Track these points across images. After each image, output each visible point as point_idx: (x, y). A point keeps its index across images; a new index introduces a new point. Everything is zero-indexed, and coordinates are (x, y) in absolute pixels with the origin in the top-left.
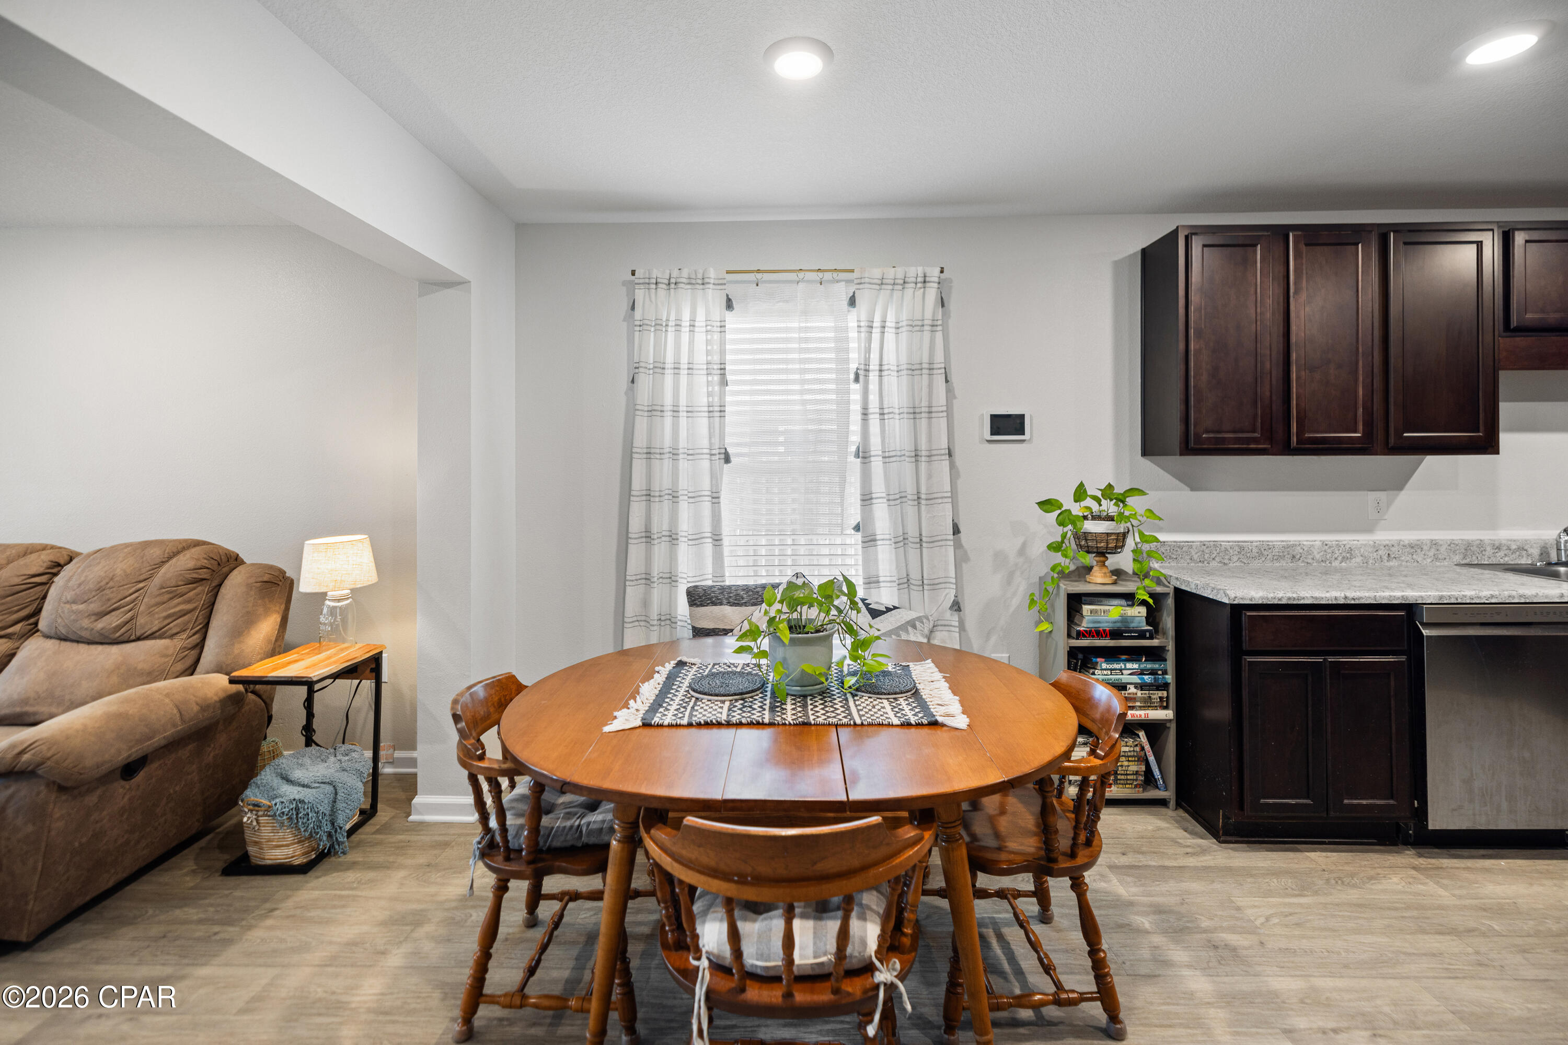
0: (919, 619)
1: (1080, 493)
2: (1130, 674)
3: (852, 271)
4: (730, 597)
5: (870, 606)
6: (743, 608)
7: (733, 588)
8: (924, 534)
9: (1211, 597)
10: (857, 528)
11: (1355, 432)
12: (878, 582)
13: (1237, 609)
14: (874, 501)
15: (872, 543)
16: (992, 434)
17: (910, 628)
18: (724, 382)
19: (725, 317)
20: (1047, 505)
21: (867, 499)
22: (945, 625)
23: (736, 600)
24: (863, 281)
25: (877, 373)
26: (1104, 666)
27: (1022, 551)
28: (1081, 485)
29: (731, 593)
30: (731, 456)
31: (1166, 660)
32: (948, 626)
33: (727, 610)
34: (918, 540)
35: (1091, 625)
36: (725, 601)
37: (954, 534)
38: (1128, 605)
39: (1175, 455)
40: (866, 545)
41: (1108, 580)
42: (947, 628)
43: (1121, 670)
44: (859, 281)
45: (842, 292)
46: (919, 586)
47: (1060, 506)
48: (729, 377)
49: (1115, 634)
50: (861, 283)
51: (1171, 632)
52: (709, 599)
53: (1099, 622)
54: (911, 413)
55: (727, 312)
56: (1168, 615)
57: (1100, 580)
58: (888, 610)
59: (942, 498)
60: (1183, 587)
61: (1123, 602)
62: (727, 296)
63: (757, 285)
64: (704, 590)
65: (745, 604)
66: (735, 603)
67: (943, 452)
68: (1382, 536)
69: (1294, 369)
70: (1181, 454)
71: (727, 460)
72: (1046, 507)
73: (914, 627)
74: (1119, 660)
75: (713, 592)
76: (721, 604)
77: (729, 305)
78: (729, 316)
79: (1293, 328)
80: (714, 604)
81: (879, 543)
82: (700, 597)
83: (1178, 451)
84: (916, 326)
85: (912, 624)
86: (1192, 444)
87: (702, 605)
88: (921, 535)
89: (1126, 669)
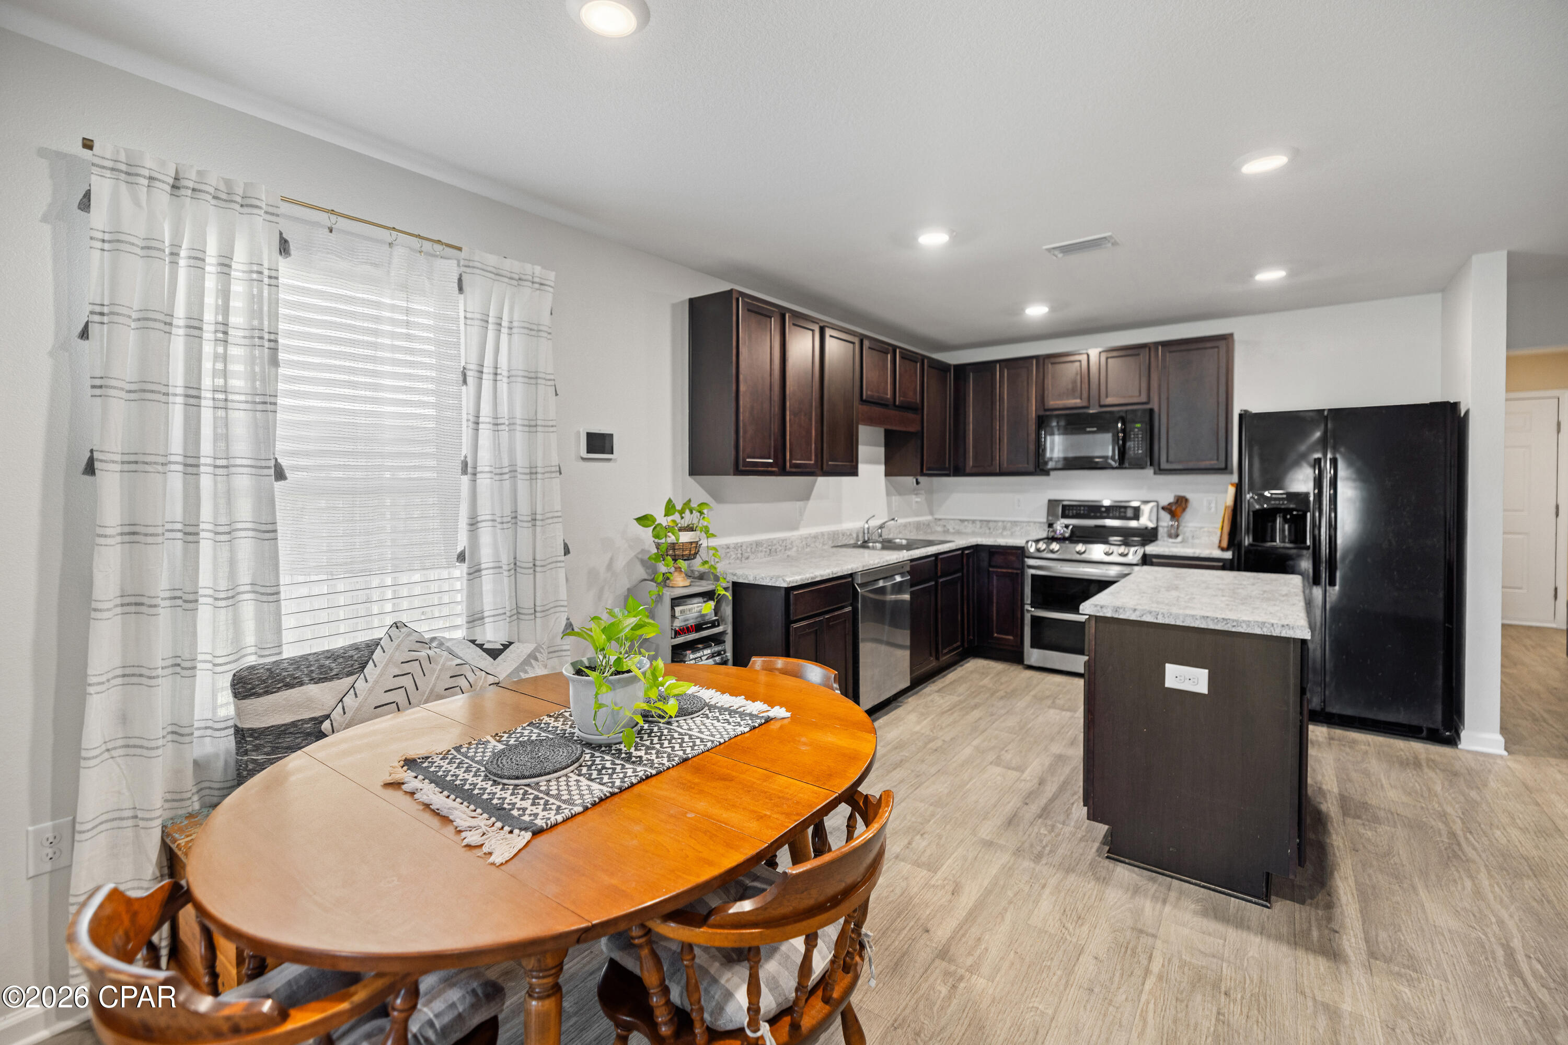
0: (536, 649)
1: (670, 508)
2: (707, 659)
3: (460, 249)
4: (312, 671)
5: (484, 647)
6: (336, 683)
7: (311, 658)
8: (538, 557)
9: (770, 584)
10: (461, 557)
11: (811, 460)
12: (483, 618)
13: (788, 590)
14: (480, 525)
15: (477, 574)
16: (588, 452)
17: (532, 661)
18: (274, 362)
19: (277, 264)
20: (644, 520)
21: (473, 524)
22: (555, 652)
23: (321, 673)
24: (471, 264)
25: (491, 377)
26: (692, 656)
27: (610, 567)
28: (670, 501)
29: (311, 666)
30: (286, 471)
31: (724, 642)
32: (558, 651)
33: (312, 690)
34: (531, 565)
35: (683, 624)
36: (306, 679)
37: (565, 555)
38: (705, 602)
39: (729, 475)
40: (471, 577)
41: (687, 583)
42: (556, 654)
43: (700, 657)
44: (467, 263)
45: (449, 268)
46: (531, 614)
47: (654, 520)
48: (282, 356)
49: (698, 628)
50: (469, 267)
51: (730, 619)
52: (282, 681)
53: (688, 620)
54: (527, 426)
55: (280, 258)
56: (727, 605)
57: (681, 584)
58: (506, 647)
59: (552, 518)
60: (741, 581)
61: (701, 599)
62: (281, 234)
63: (331, 231)
64: (268, 670)
65: (337, 676)
66: (320, 679)
67: (553, 469)
68: (804, 531)
69: (788, 413)
70: (734, 475)
71: (280, 474)
72: (642, 522)
73: (536, 659)
74: (698, 650)
75: (285, 669)
76: (301, 684)
77: (284, 247)
78: (283, 265)
79: (788, 383)
80: (289, 686)
81: (484, 572)
82: (264, 681)
83: (732, 471)
84: (533, 330)
85: (533, 656)
86: (741, 468)
87: (267, 693)
88: (534, 559)
89: (704, 655)
